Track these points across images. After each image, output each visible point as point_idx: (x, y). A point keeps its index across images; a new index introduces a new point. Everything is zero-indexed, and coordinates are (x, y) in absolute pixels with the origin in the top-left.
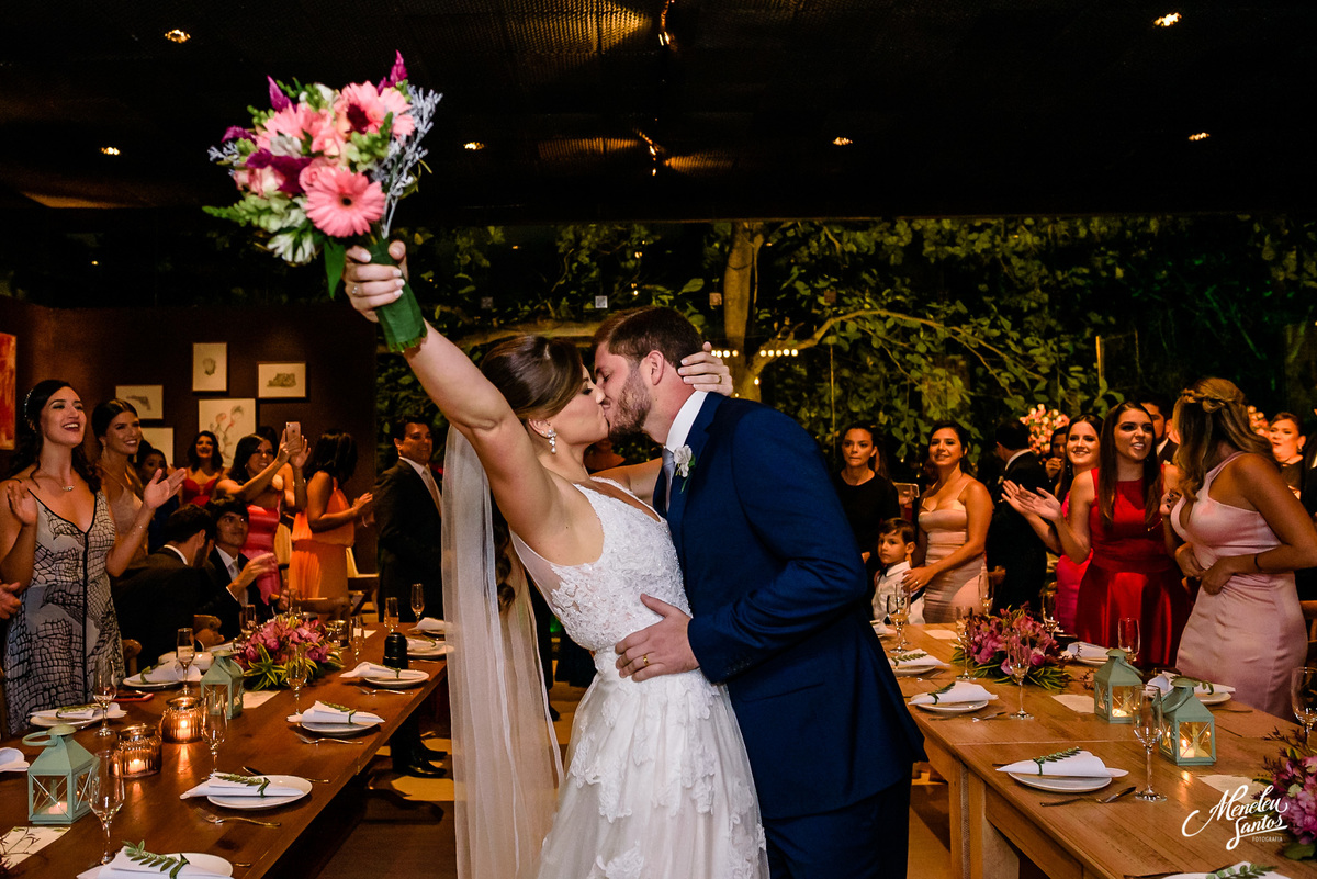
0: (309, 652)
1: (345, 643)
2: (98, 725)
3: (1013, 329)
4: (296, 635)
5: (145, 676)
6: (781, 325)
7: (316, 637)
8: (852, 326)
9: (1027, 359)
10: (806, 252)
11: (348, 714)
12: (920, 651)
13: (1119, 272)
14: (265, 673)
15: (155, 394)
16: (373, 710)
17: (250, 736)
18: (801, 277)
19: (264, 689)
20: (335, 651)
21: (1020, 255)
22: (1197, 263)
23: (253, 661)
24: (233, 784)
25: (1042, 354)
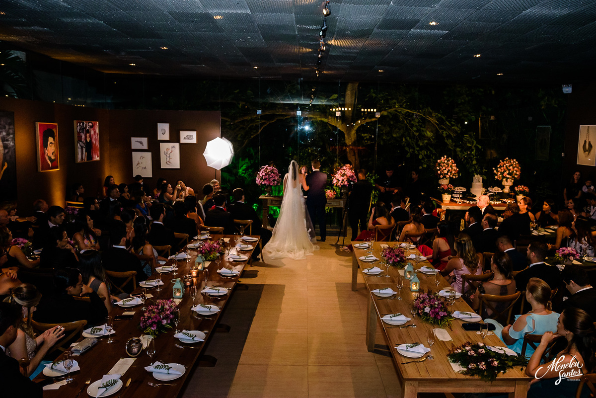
12: (372, 255)
15: (145, 140)
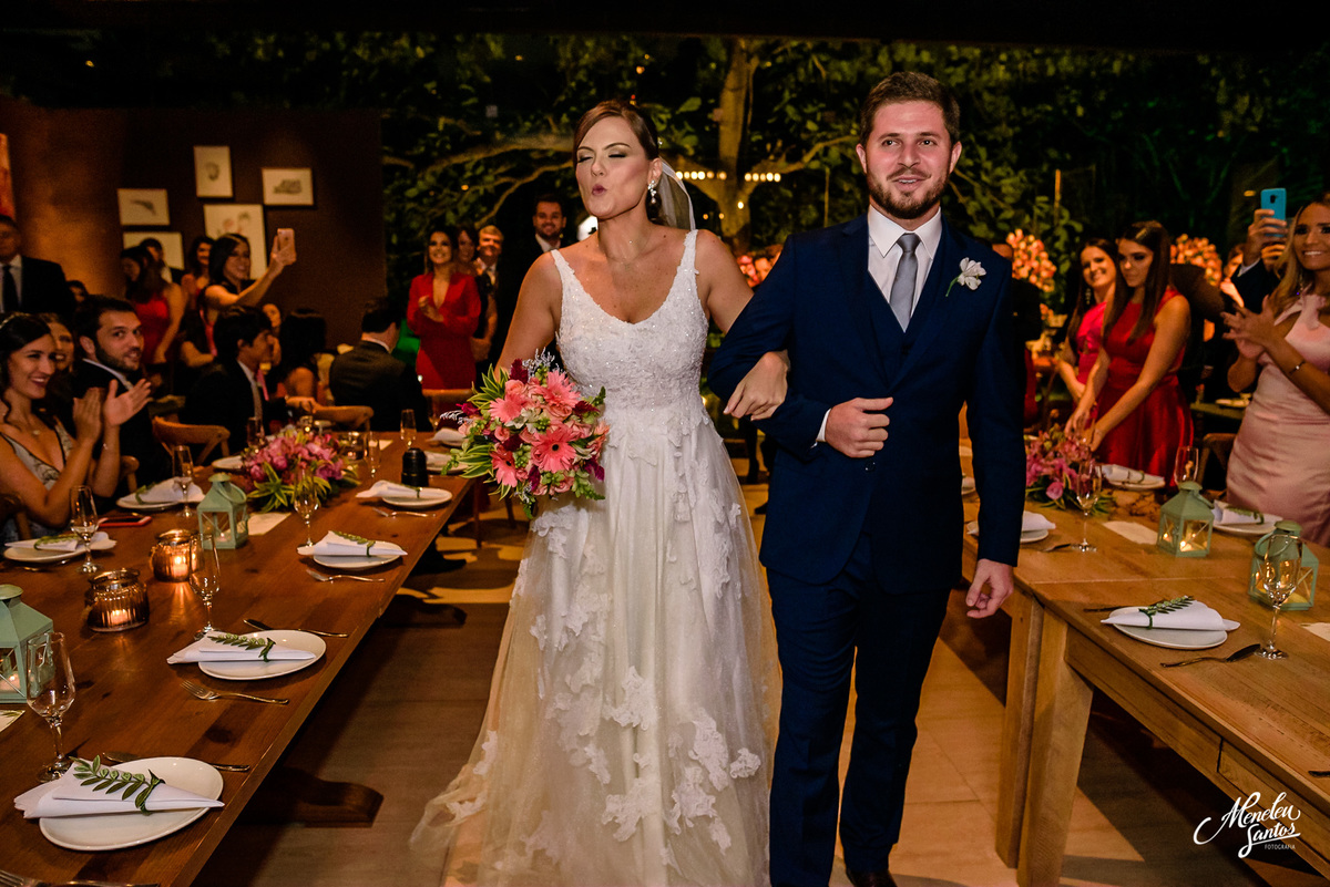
0: (321, 470)
1: (360, 455)
2: (81, 558)
3: (988, 159)
4: (306, 452)
5: (140, 496)
6: (774, 146)
7: (327, 453)
8: (834, 153)
9: (996, 191)
10: (793, 80)
11: (365, 546)
13: (1080, 111)
14: (273, 494)
15: (159, 198)
16: (393, 538)
17: (255, 571)
18: (791, 102)
19: (274, 510)
20: (350, 466)
21: (992, 91)
22: (1151, 105)
23: (259, 481)
24: (228, 647)
25: (1010, 185)
